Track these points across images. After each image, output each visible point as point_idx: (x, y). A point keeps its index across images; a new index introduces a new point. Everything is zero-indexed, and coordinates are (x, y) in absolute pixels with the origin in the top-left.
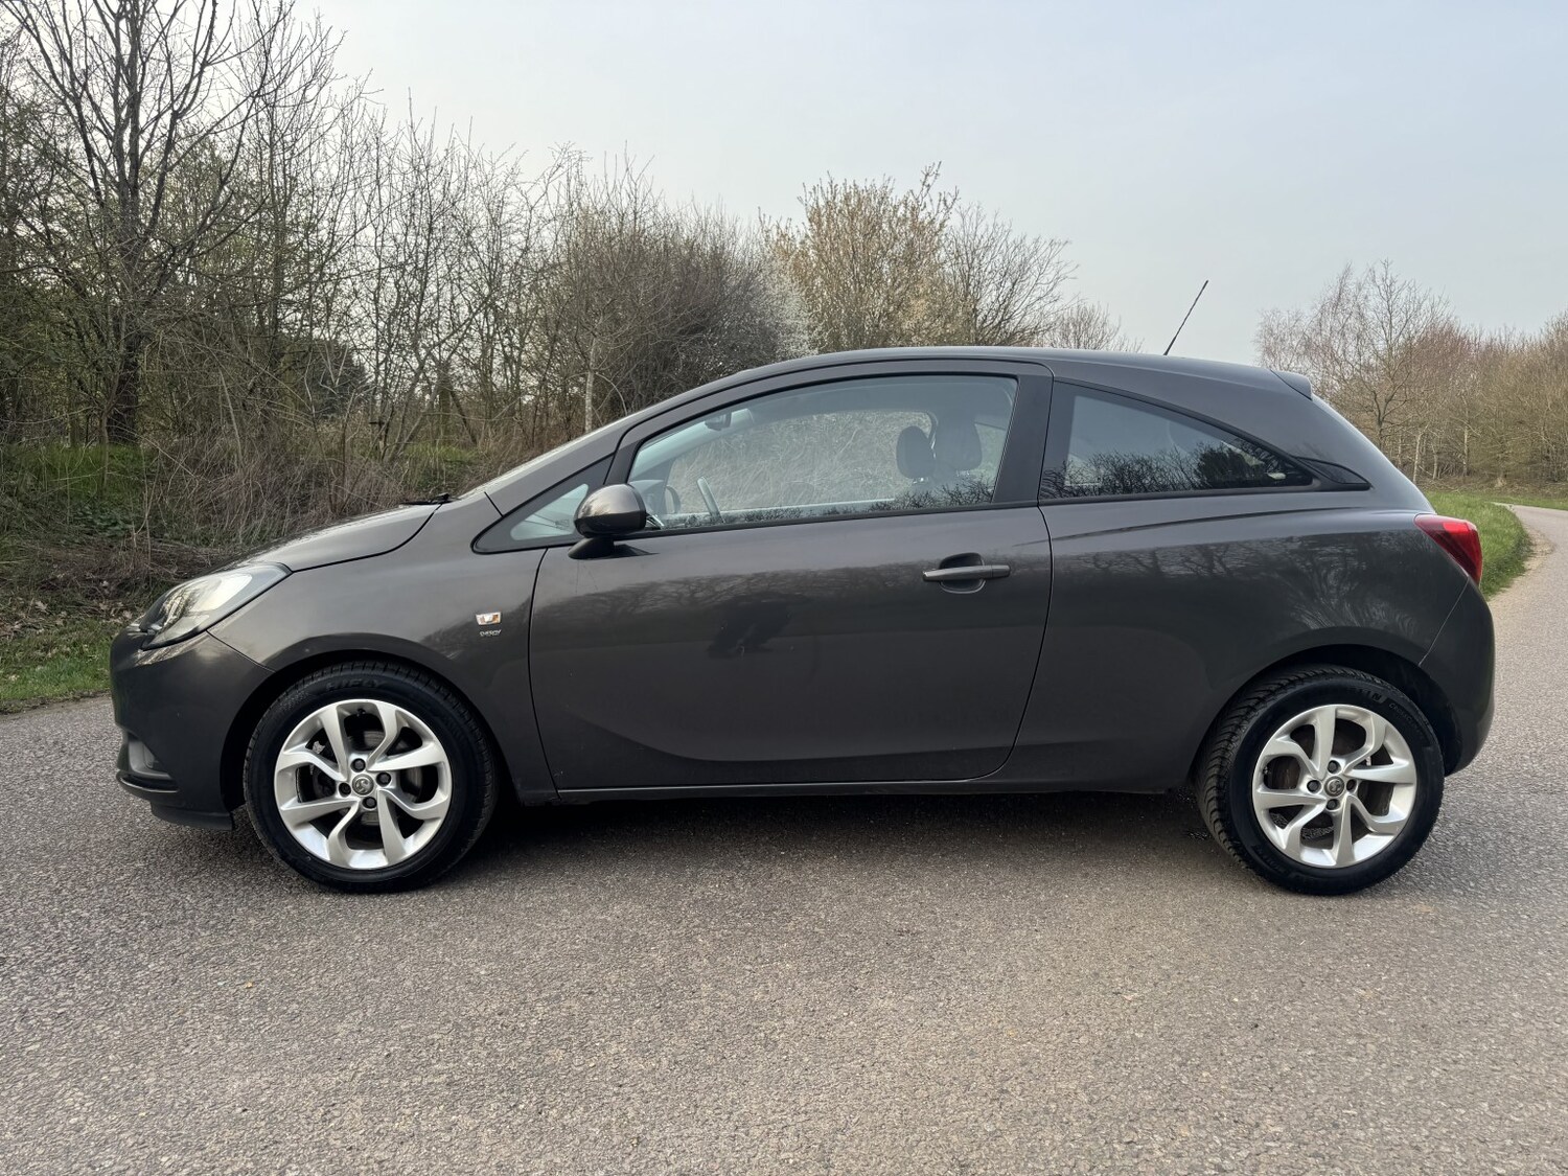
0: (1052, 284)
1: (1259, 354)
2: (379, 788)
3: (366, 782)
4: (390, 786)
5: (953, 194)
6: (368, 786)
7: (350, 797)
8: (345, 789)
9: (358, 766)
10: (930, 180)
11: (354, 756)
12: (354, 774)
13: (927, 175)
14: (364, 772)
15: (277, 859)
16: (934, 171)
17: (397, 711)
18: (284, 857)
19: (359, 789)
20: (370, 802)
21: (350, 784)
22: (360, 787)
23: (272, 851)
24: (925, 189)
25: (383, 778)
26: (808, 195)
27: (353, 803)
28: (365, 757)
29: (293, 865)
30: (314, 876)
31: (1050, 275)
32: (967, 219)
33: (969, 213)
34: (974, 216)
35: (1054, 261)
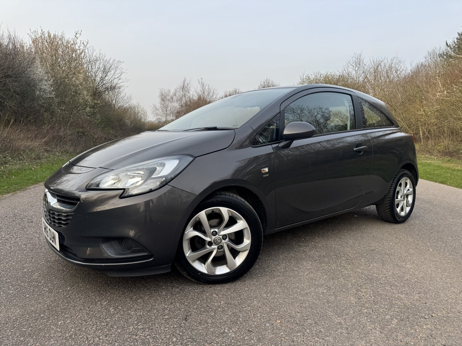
0: (120, 74)
1: (160, 101)
2: (224, 241)
3: (219, 240)
4: (227, 240)
5: (87, 41)
6: (219, 241)
7: (213, 247)
8: (210, 244)
9: (215, 234)
10: (78, 36)
11: (212, 230)
12: (214, 237)
13: (76, 34)
14: (217, 236)
15: (186, 276)
16: (79, 32)
17: (228, 210)
18: (189, 275)
19: (216, 242)
20: (221, 247)
21: (213, 241)
22: (217, 242)
23: (184, 273)
24: (76, 38)
25: (224, 237)
26: (32, 34)
27: (215, 248)
28: (216, 230)
29: (193, 277)
30: (202, 280)
31: (118, 71)
32: (89, 50)
33: (90, 48)
34: (92, 49)
35: (119, 67)
